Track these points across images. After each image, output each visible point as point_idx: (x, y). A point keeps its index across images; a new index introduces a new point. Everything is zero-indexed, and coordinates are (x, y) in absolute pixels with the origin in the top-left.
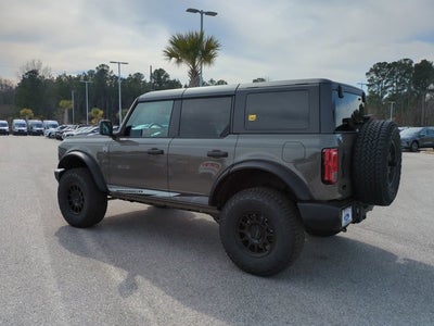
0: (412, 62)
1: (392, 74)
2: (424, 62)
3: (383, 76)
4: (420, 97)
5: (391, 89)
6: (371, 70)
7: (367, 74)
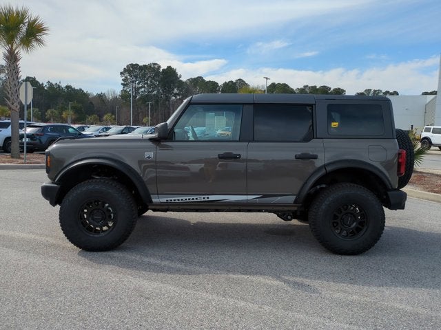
0: (160, 67)
1: (144, 76)
2: (169, 68)
3: (136, 77)
4: (168, 99)
5: (143, 90)
6: (125, 70)
7: (121, 73)
